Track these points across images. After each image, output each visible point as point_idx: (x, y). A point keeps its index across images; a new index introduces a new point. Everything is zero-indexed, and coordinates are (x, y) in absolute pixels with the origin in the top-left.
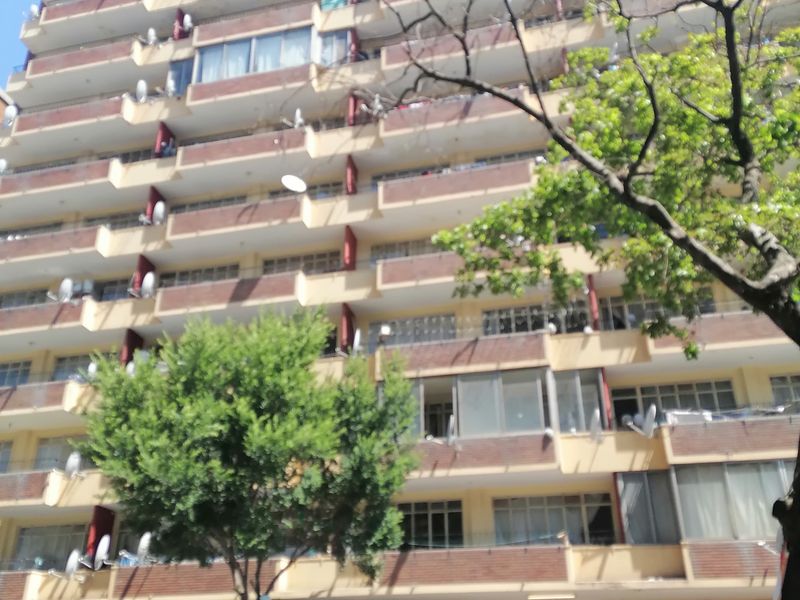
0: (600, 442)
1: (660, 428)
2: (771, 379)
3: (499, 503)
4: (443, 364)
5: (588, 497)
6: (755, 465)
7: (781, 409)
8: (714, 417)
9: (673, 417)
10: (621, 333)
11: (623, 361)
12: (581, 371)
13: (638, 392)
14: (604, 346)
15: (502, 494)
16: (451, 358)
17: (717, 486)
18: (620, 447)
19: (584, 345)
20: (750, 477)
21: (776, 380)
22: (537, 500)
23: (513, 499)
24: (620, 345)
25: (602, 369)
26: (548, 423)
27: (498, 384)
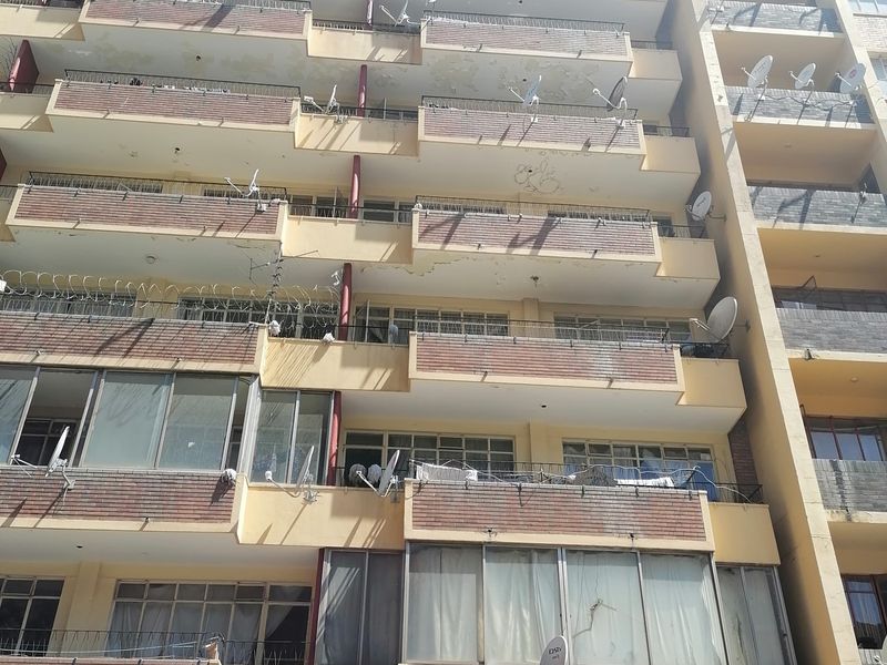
0: (309, 500)
1: (402, 485)
2: (565, 445)
3: (126, 591)
4: (85, 352)
5: (277, 592)
6: (526, 552)
7: (573, 477)
8: (480, 477)
9: (424, 472)
10: (375, 347)
11: (369, 386)
12: (305, 392)
13: (386, 441)
14: (346, 362)
15: (134, 575)
16: (99, 343)
17: (469, 580)
18: (338, 511)
19: (317, 358)
20: (517, 569)
21: (571, 449)
22: (191, 590)
23: (153, 586)
24: (370, 365)
25: (337, 393)
26: (233, 462)
27: (166, 392)
